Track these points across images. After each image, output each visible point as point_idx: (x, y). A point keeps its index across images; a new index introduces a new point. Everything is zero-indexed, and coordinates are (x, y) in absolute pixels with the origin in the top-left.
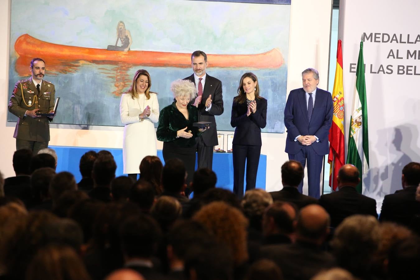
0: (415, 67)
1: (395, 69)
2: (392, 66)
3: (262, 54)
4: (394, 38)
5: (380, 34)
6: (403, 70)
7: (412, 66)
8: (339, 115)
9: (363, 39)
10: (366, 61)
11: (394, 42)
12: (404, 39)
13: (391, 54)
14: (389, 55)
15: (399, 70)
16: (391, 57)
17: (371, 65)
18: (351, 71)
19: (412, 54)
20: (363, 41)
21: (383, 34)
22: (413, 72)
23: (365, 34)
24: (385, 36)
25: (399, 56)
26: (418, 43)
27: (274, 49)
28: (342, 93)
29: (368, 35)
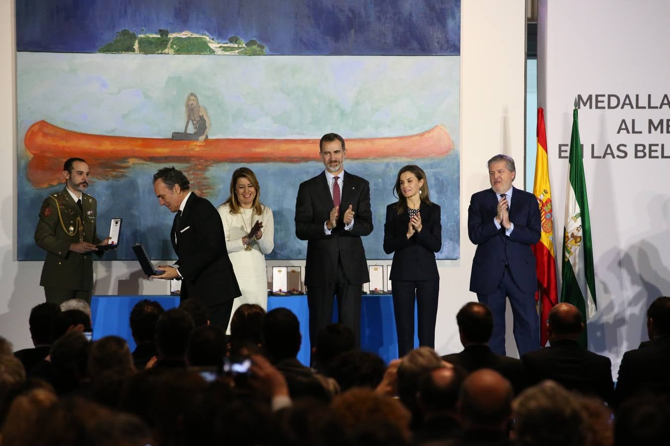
0: (663, 145)
1: (630, 150)
2: (625, 146)
3: (417, 135)
4: (627, 102)
5: (604, 96)
6: (643, 151)
7: (657, 145)
8: (545, 227)
9: (577, 104)
10: (583, 139)
11: (627, 107)
12: (643, 102)
13: (623, 127)
14: (620, 129)
15: (636, 151)
16: (623, 132)
17: (593, 146)
18: (560, 157)
19: (656, 125)
20: (577, 108)
21: (609, 96)
22: (659, 154)
23: (580, 97)
24: (612, 99)
25: (636, 130)
26: (666, 107)
27: (437, 126)
28: (548, 191)
29: (585, 99)
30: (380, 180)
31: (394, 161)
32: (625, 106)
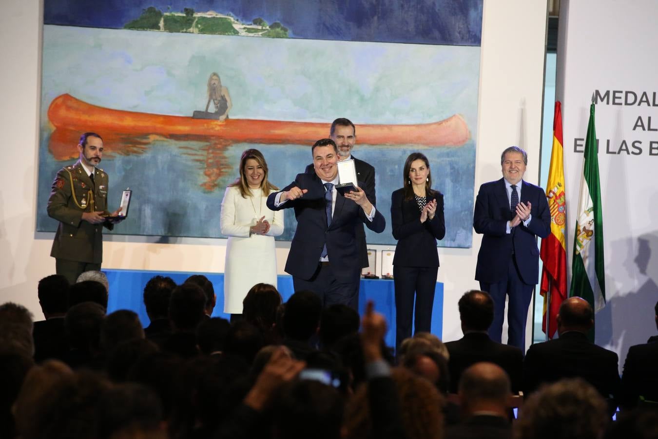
1: (645, 148)
2: (640, 142)
3: (435, 123)
4: (644, 99)
5: (621, 92)
8: (558, 220)
9: (595, 100)
10: (599, 134)
11: (644, 105)
13: (639, 123)
14: (636, 126)
15: (651, 148)
16: (639, 129)
17: (608, 141)
18: (576, 151)
20: (594, 103)
21: (627, 93)
23: (597, 92)
24: (629, 95)
25: (652, 127)
27: (454, 115)
28: (562, 184)
29: (602, 95)
30: (397, 167)
32: (642, 103)
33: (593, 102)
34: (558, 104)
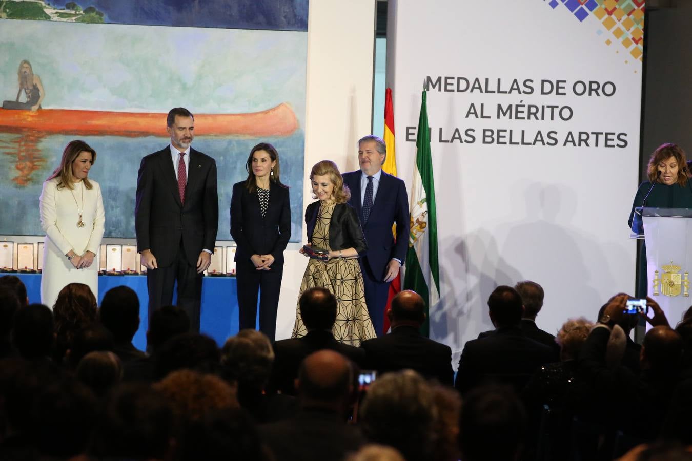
0: (511, 131)
1: (479, 135)
2: (473, 130)
3: (262, 112)
4: (477, 85)
5: (453, 78)
6: (491, 136)
7: (505, 131)
9: (426, 87)
10: (431, 122)
11: (477, 91)
12: (493, 86)
13: (472, 111)
14: (469, 113)
15: (485, 136)
16: (472, 116)
17: (441, 129)
18: (407, 140)
19: (505, 111)
21: (459, 79)
22: (507, 140)
23: (429, 79)
24: (461, 81)
25: (485, 115)
26: (515, 92)
27: (281, 104)
29: (434, 81)
30: (222, 158)
31: (236, 139)
32: (475, 90)
33: (425, 89)
34: (389, 91)
